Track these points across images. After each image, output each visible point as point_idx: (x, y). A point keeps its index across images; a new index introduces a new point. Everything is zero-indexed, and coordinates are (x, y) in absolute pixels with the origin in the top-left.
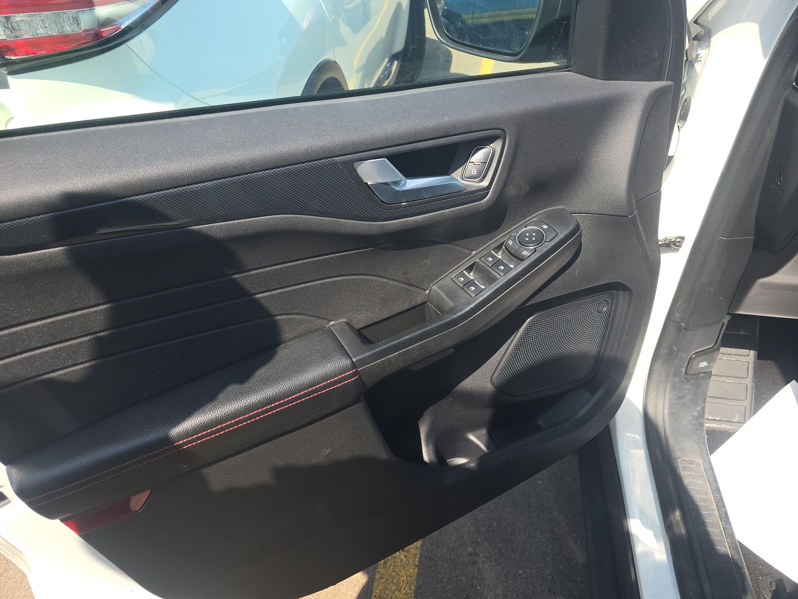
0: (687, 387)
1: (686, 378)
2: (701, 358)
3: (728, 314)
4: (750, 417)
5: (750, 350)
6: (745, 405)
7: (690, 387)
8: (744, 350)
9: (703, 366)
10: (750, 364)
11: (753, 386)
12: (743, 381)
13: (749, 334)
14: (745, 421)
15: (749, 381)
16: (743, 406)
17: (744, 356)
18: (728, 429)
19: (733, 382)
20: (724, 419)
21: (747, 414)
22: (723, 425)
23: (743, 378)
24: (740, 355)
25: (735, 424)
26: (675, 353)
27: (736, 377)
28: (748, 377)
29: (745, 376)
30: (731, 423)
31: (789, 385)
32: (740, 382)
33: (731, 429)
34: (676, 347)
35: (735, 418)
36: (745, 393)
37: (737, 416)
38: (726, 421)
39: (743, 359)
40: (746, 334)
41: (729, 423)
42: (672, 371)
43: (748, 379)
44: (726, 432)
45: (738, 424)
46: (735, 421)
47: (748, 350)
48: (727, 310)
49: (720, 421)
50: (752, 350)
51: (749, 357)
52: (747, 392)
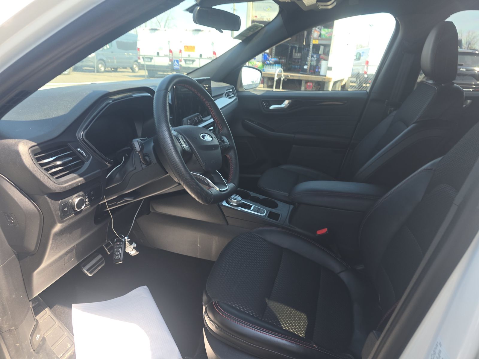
0: (41, 356)
1: (36, 353)
2: (35, 335)
3: (30, 301)
4: (73, 338)
5: (44, 309)
6: (66, 335)
7: (42, 355)
8: (42, 312)
9: (38, 338)
10: (51, 316)
11: (61, 324)
12: (56, 326)
13: (37, 303)
14: (73, 342)
15: (58, 323)
16: (66, 337)
17: (44, 315)
18: (70, 354)
19: (51, 331)
20: (64, 352)
21: (71, 338)
22: (66, 355)
23: (54, 325)
24: (43, 316)
25: (70, 348)
26: (20, 347)
27: (51, 328)
28: (56, 322)
29: (54, 323)
30: (69, 350)
31: (73, 308)
32: (54, 328)
33: (71, 353)
34: (18, 344)
35: (68, 346)
36: (61, 330)
37: (68, 344)
38: (66, 352)
39: (46, 316)
40: (35, 304)
41: (68, 351)
42: (27, 357)
43: (57, 323)
44: (71, 356)
45: (72, 347)
46: (69, 347)
47: (44, 310)
48: (28, 300)
49: (63, 355)
50: (45, 308)
51: (47, 313)
52: (61, 329)
